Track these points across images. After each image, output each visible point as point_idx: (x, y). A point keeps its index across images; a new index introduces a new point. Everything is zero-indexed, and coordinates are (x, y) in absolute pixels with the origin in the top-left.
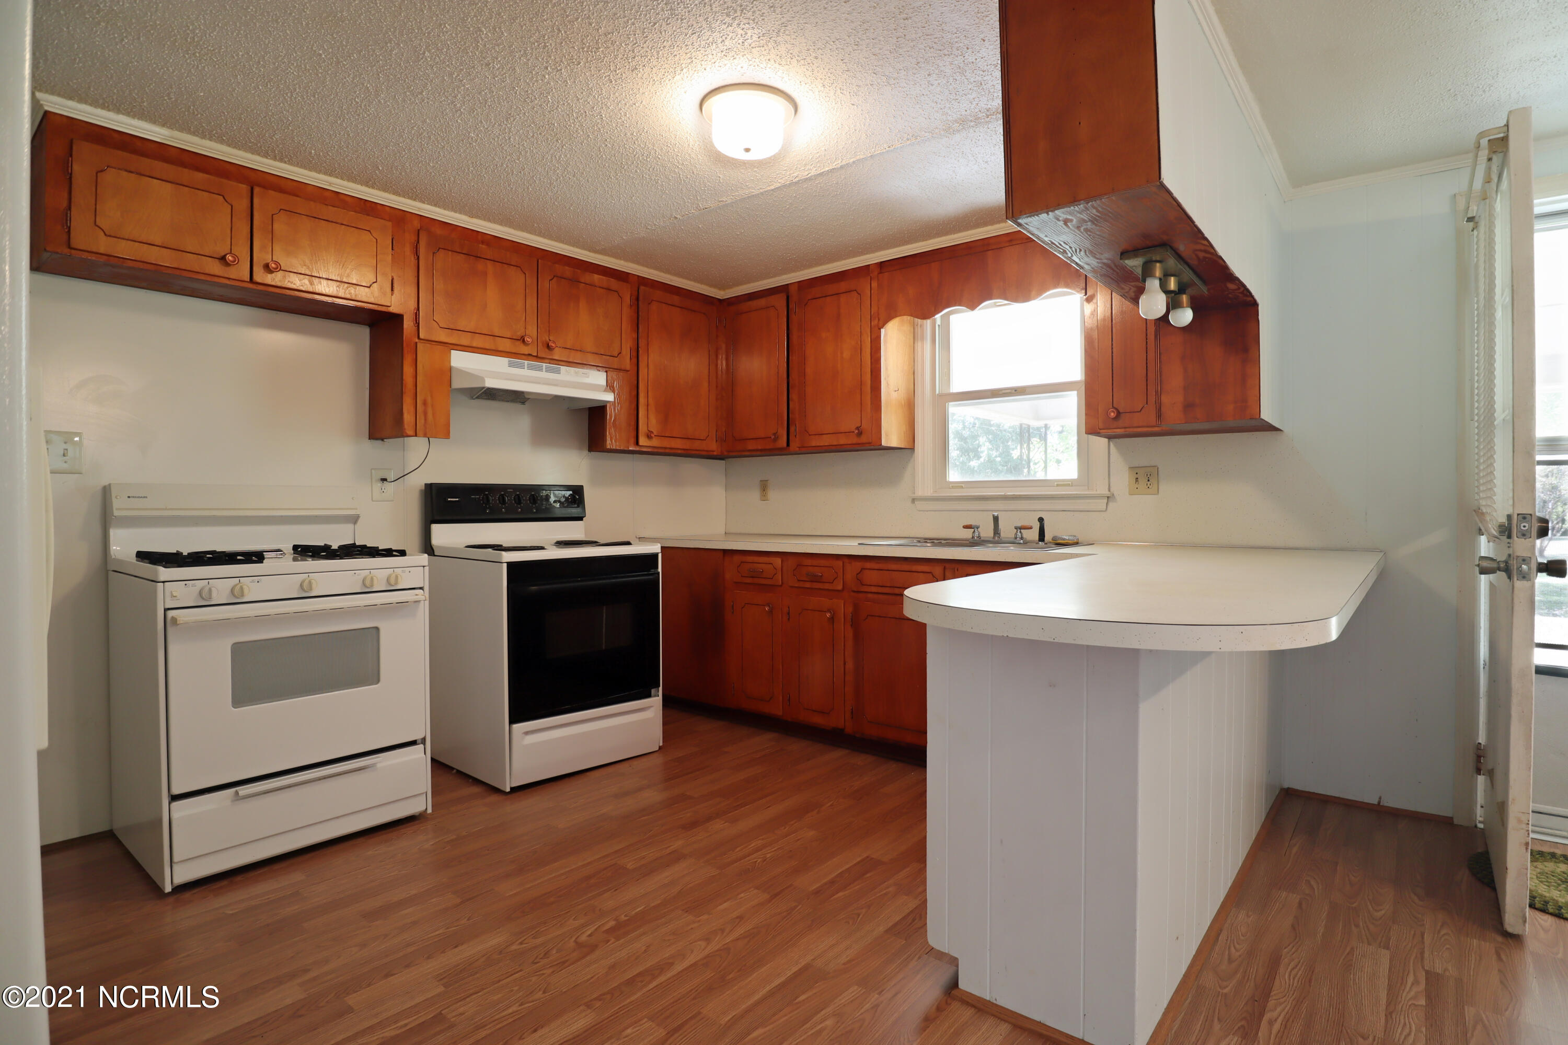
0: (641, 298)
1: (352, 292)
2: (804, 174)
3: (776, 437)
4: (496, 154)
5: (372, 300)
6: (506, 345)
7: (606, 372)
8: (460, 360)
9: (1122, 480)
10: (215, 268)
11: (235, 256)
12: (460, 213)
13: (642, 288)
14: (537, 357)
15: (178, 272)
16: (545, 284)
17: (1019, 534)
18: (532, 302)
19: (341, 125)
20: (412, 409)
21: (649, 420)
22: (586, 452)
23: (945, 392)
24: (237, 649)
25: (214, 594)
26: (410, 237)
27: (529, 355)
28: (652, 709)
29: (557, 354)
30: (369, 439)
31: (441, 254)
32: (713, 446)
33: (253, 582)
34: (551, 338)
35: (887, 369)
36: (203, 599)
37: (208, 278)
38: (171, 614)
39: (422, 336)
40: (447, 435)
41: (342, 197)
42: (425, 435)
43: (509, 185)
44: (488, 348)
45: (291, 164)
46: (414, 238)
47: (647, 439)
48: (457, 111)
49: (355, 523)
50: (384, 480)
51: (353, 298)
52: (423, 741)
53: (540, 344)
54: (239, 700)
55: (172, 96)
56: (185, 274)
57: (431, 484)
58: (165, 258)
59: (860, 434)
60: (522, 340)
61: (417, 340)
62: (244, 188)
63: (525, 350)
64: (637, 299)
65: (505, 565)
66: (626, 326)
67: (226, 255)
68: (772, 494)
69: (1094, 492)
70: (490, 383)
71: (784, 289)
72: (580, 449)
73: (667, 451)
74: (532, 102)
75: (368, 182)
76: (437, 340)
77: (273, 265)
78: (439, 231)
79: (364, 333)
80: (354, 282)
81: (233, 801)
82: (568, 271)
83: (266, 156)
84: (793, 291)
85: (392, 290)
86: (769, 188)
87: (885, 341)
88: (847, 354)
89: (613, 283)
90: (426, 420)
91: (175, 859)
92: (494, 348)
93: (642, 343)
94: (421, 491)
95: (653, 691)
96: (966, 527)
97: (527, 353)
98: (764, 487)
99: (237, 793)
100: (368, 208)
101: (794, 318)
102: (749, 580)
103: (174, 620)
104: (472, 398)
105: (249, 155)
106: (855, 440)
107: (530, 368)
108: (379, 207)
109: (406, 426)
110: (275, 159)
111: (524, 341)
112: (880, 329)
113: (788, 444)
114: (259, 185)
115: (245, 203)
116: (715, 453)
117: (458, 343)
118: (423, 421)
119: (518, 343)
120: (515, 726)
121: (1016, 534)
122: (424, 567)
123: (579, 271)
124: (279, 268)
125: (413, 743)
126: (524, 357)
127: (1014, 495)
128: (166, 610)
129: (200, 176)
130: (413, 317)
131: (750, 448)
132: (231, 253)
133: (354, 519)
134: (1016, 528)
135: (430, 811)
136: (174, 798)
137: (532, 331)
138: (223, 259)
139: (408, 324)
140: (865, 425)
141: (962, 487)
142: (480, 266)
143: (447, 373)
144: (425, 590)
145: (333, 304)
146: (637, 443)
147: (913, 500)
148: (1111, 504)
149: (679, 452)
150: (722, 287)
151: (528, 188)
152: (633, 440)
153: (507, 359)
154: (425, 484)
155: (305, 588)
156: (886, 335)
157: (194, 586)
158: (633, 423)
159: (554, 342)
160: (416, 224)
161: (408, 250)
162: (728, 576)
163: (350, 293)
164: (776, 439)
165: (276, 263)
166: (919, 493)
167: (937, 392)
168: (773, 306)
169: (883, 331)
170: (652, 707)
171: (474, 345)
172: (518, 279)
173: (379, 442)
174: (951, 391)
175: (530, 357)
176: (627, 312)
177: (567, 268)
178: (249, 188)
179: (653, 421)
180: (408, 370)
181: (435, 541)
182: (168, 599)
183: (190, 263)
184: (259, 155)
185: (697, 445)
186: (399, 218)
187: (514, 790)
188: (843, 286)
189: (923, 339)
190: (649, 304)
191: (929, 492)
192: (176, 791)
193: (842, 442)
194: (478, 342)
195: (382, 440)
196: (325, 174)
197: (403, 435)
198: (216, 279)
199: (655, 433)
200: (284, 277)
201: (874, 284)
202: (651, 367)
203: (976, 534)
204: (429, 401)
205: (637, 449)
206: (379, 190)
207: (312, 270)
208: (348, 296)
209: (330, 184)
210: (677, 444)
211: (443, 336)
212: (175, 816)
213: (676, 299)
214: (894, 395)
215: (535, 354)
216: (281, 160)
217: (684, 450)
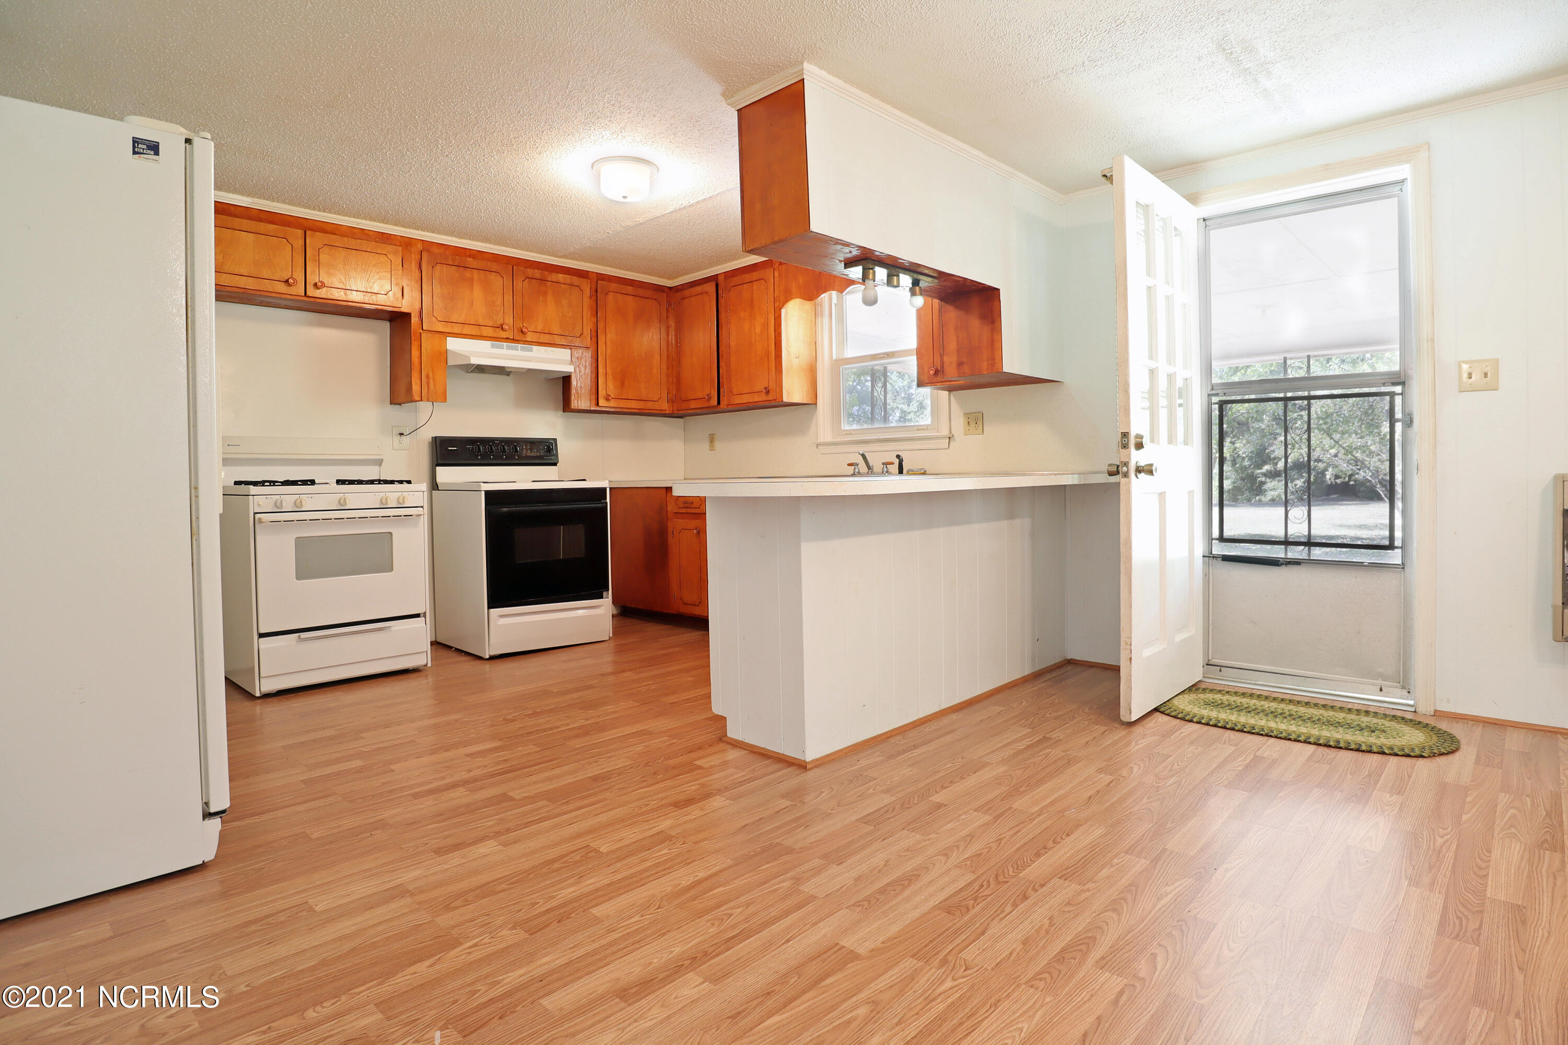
0: (599, 290)
1: (374, 299)
2: (685, 203)
3: (709, 398)
4: (466, 201)
5: (388, 304)
6: (489, 332)
7: (571, 349)
8: (453, 344)
9: (959, 423)
10: (282, 288)
11: (295, 280)
12: (452, 236)
13: (600, 282)
14: (513, 339)
15: (258, 293)
16: (519, 284)
17: (885, 469)
18: (508, 298)
19: (361, 190)
20: (419, 381)
21: (607, 386)
22: (561, 413)
23: (841, 357)
24: (299, 541)
25: (284, 504)
26: (415, 257)
27: (508, 338)
28: (603, 607)
29: (530, 337)
30: (392, 402)
31: (438, 267)
32: (665, 406)
33: (308, 497)
34: (525, 325)
35: (787, 341)
36: (277, 507)
37: (278, 295)
38: (258, 516)
39: (424, 328)
40: (444, 400)
41: (366, 232)
42: (428, 400)
43: (481, 218)
44: (474, 334)
45: (331, 213)
46: (418, 257)
47: (605, 401)
48: (434, 180)
49: (380, 465)
50: (401, 434)
51: (375, 303)
52: (425, 613)
53: (516, 330)
54: (301, 574)
55: (254, 181)
56: (262, 293)
57: (436, 437)
58: (250, 284)
59: (768, 392)
60: (501, 327)
61: (421, 331)
62: (300, 232)
63: (504, 335)
64: (596, 291)
65: (483, 493)
66: (587, 313)
67: (288, 279)
68: (717, 445)
69: (941, 434)
70: (475, 361)
71: (714, 279)
72: (556, 409)
73: (624, 410)
74: (481, 172)
75: (384, 220)
76: (436, 330)
77: (320, 284)
78: (436, 250)
79: (386, 326)
80: (376, 291)
81: (297, 642)
82: (537, 273)
83: (314, 209)
84: (721, 279)
85: (403, 295)
86: (666, 212)
87: (786, 319)
88: (758, 330)
89: (576, 280)
90: (428, 389)
91: (262, 675)
92: (479, 334)
93: (601, 326)
94: (429, 442)
95: (605, 594)
96: (850, 465)
97: (505, 337)
98: (712, 439)
99: (299, 636)
100: (385, 238)
101: (721, 301)
102: (683, 511)
103: (260, 521)
104: (467, 372)
105: (303, 210)
106: (763, 397)
107: (508, 348)
108: (392, 236)
109: (414, 394)
110: (320, 210)
111: (502, 328)
112: (780, 309)
113: (719, 403)
114: (310, 230)
115: (301, 242)
116: (667, 412)
117: (451, 332)
118: (426, 390)
119: (497, 330)
120: (492, 610)
121: (883, 469)
122: (423, 492)
123: (546, 272)
124: (323, 285)
125: (418, 616)
126: (504, 340)
127: (884, 438)
128: (255, 513)
129: (272, 227)
130: (418, 314)
131: (692, 407)
132: (292, 277)
133: (379, 462)
134: (883, 464)
135: (429, 665)
136: (261, 636)
137: (509, 320)
138: (287, 281)
139: (414, 319)
140: (772, 386)
141: (852, 434)
142: (468, 274)
143: (443, 355)
144: (424, 507)
145: (361, 308)
146: (597, 404)
147: (817, 445)
148: (952, 443)
149: (635, 411)
150: (670, 278)
151: (495, 220)
152: (594, 402)
153: (490, 342)
154: (432, 437)
155: (342, 503)
156: (786, 313)
157: (271, 498)
158: (594, 389)
159: (526, 328)
160: (420, 246)
161: (414, 266)
162: (669, 508)
163: (373, 300)
164: (710, 398)
165: (322, 282)
166: (821, 440)
167: (834, 358)
168: (707, 292)
169: (783, 311)
170: (602, 606)
171: (464, 333)
172: (497, 281)
173: (398, 406)
174: (846, 357)
175: (508, 340)
176: (587, 301)
177: (536, 271)
178: (303, 232)
179: (611, 385)
180: (415, 353)
181: (439, 480)
182: (256, 506)
183: (266, 286)
184: (309, 209)
185: (650, 405)
186: (407, 243)
187: (492, 658)
188: (755, 275)
189: (822, 315)
190: (606, 294)
191: (829, 438)
192: (262, 631)
193: (756, 400)
194: (467, 330)
195: (400, 404)
196: (354, 217)
197: (413, 401)
198: (283, 296)
199: (613, 397)
200: (327, 291)
201: (776, 274)
202: (608, 343)
203: (857, 470)
204: (431, 375)
205: (598, 409)
206: (392, 225)
207: (345, 285)
208: (371, 302)
209: (358, 224)
210: (633, 405)
211: (440, 327)
212: (261, 647)
213: (630, 289)
214: (796, 362)
215: (512, 338)
216: (324, 211)
217: (639, 409)
